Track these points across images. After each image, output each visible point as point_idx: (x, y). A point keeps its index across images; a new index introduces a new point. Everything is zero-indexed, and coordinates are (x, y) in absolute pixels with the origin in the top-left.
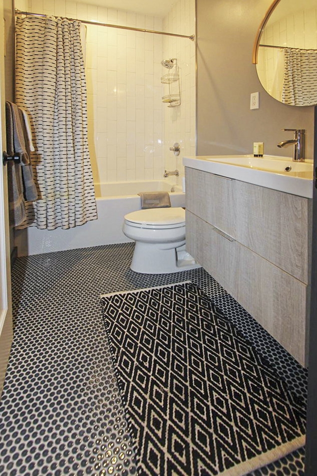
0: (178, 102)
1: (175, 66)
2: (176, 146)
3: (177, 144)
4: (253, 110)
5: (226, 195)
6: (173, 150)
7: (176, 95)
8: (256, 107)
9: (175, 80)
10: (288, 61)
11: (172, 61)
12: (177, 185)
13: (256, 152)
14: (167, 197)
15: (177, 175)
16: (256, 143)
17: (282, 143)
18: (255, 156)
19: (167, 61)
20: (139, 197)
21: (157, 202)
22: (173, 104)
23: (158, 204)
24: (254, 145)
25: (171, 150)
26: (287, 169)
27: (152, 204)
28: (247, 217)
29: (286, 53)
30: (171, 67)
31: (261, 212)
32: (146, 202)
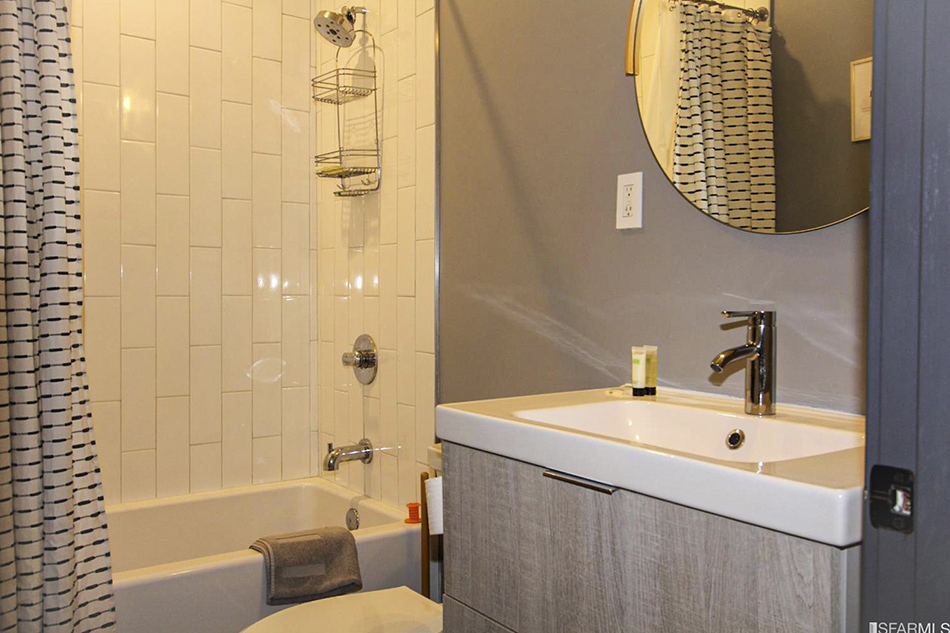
0: (372, 177)
1: (359, 35)
2: (363, 347)
3: (364, 338)
4: (621, 230)
5: (592, 538)
6: (355, 364)
7: (362, 152)
8: (636, 222)
9: (360, 94)
10: (690, 45)
11: (350, 18)
12: (368, 497)
13: (639, 381)
14: (347, 551)
15: (367, 458)
16: (639, 349)
17: (722, 356)
18: (638, 392)
19: (334, 16)
20: (259, 556)
21: (319, 570)
22: (354, 183)
23: (321, 579)
24: (634, 357)
25: (346, 363)
26: (735, 440)
27: (304, 580)
28: (658, 609)
29: (684, 18)
30: (348, 41)
31: (702, 594)
32: (284, 576)
